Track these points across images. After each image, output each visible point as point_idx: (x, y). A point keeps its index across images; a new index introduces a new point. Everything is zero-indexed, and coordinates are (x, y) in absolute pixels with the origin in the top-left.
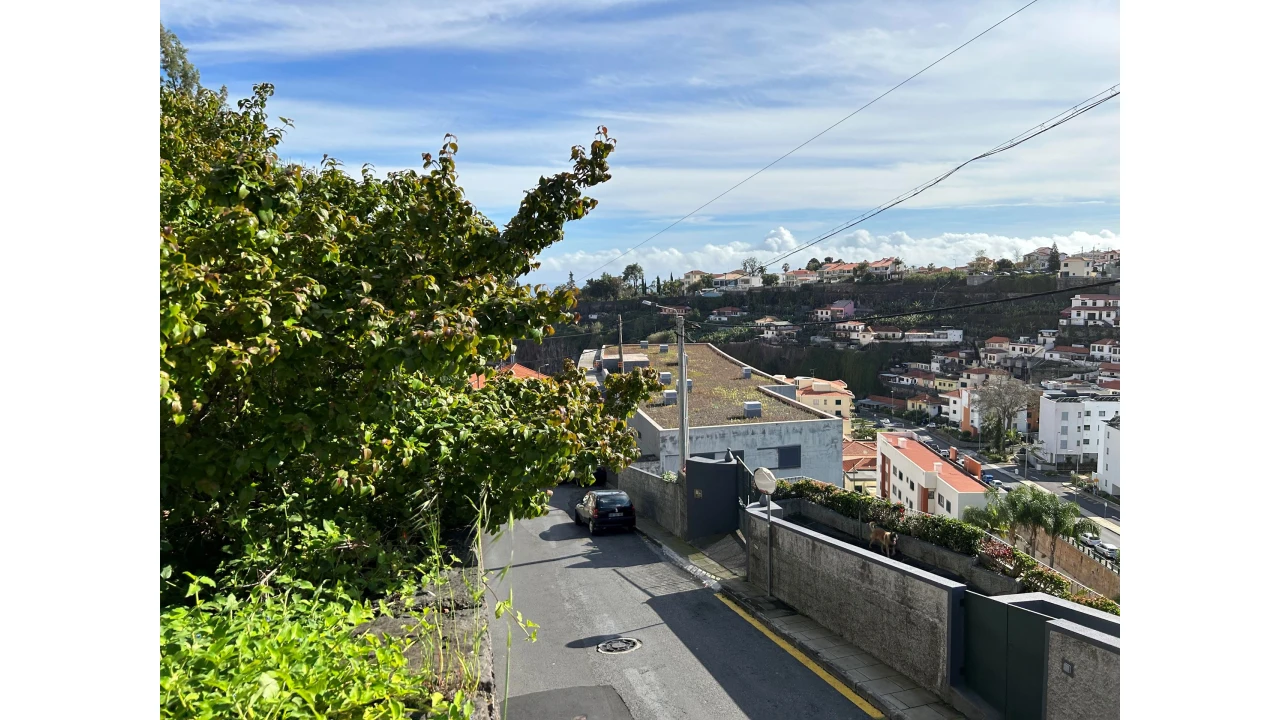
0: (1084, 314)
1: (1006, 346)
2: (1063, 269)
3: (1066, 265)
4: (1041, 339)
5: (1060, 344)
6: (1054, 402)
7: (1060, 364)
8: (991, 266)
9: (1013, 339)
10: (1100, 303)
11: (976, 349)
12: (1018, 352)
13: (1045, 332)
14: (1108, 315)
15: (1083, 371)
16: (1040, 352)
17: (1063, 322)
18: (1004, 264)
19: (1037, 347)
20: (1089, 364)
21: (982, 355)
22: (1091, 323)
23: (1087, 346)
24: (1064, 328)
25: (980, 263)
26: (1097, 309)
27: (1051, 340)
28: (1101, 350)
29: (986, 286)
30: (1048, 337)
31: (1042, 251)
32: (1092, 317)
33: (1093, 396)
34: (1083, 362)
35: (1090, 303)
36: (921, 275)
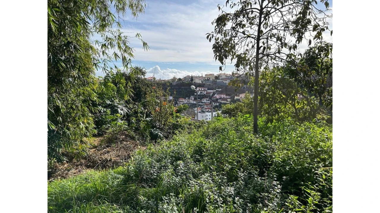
0: (200, 92)
1: (183, 100)
2: (194, 81)
3: (195, 80)
4: (191, 98)
5: (195, 99)
7: (196, 104)
8: (177, 80)
9: (185, 98)
10: (203, 89)
11: (176, 101)
12: (186, 102)
13: (192, 96)
14: (205, 92)
15: (201, 106)
16: (192, 101)
17: (195, 94)
18: (180, 79)
19: (190, 100)
20: (202, 104)
21: (178, 103)
22: (201, 94)
23: (201, 100)
24: (196, 95)
25: (174, 79)
26: (202, 91)
27: (193, 98)
28: (204, 100)
29: (177, 85)
30: (192, 98)
31: (189, 76)
32: (201, 92)
33: (207, 111)
34: (200, 103)
35: (201, 89)
36: (159, 82)
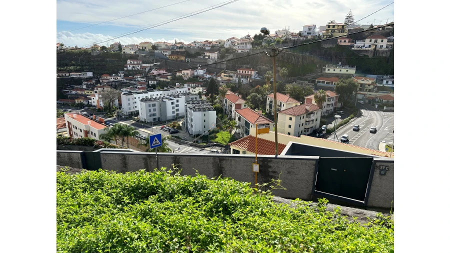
0: (131, 66)
1: (108, 77)
2: (123, 51)
3: (124, 49)
4: (119, 75)
5: (125, 76)
6: (125, 96)
7: (126, 83)
8: (99, 48)
9: (111, 75)
10: (135, 63)
11: (98, 79)
12: (112, 80)
13: (121, 72)
14: (138, 67)
15: (133, 85)
16: (119, 79)
17: (125, 69)
18: (104, 48)
19: (118, 77)
20: (134, 82)
21: (101, 81)
22: (134, 69)
23: (133, 77)
24: (126, 71)
25: (95, 48)
27: (122, 75)
28: (137, 78)
29: (98, 56)
30: (121, 74)
31: (116, 44)
32: (133, 67)
33: (136, 93)
34: (133, 82)
35: (132, 63)
36: (73, 51)
